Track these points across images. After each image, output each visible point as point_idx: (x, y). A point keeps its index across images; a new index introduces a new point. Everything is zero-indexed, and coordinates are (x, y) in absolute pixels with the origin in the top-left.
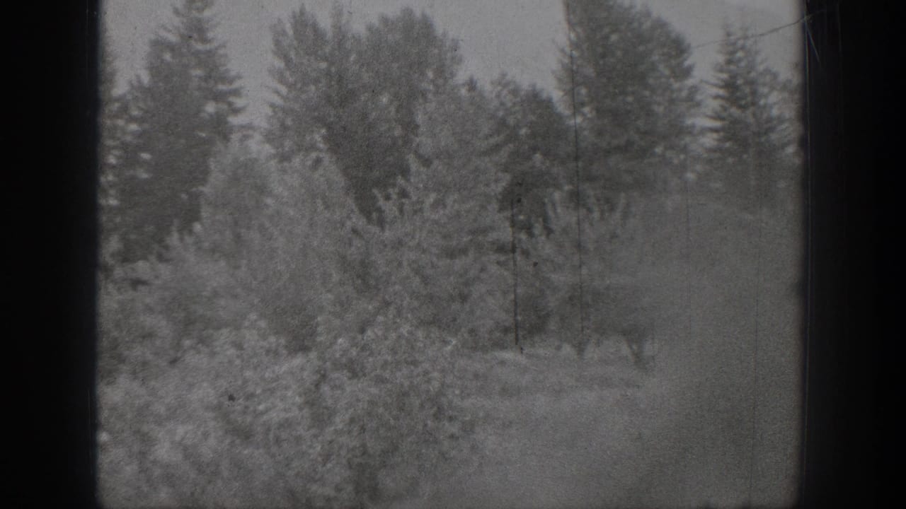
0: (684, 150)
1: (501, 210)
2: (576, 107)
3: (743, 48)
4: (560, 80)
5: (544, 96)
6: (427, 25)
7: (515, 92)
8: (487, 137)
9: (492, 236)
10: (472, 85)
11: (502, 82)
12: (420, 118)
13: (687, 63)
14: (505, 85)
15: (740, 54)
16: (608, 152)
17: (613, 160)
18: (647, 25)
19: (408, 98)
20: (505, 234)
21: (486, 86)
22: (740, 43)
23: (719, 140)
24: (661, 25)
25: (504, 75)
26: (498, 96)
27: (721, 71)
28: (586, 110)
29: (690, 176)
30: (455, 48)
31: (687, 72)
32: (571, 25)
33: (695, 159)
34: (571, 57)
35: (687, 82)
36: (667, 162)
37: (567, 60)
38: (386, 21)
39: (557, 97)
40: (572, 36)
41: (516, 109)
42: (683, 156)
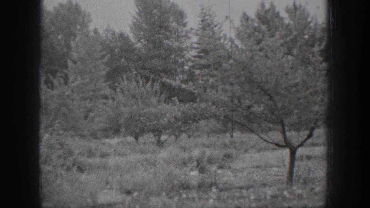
0: (183, 57)
1: (105, 82)
2: (139, 40)
3: (209, 15)
4: (132, 28)
5: (126, 35)
6: (77, 7)
7: (113, 34)
9: (102, 92)
10: (96, 31)
11: (108, 30)
12: (73, 44)
13: (184, 22)
14: (110, 31)
15: (208, 17)
17: (153, 61)
18: (169, 5)
20: (108, 91)
21: (101, 31)
22: (208, 13)
23: (198, 53)
24: (174, 5)
25: (109, 27)
26: (106, 35)
27: (200, 24)
28: (142, 40)
29: (186, 68)
30: (89, 15)
31: (185, 25)
32: (137, 6)
33: (189, 60)
34: (137, 19)
35: (185, 29)
36: (176, 62)
37: (135, 21)
38: (61, 5)
39: (131, 36)
40: (137, 11)
41: (114, 40)
42: (182, 60)
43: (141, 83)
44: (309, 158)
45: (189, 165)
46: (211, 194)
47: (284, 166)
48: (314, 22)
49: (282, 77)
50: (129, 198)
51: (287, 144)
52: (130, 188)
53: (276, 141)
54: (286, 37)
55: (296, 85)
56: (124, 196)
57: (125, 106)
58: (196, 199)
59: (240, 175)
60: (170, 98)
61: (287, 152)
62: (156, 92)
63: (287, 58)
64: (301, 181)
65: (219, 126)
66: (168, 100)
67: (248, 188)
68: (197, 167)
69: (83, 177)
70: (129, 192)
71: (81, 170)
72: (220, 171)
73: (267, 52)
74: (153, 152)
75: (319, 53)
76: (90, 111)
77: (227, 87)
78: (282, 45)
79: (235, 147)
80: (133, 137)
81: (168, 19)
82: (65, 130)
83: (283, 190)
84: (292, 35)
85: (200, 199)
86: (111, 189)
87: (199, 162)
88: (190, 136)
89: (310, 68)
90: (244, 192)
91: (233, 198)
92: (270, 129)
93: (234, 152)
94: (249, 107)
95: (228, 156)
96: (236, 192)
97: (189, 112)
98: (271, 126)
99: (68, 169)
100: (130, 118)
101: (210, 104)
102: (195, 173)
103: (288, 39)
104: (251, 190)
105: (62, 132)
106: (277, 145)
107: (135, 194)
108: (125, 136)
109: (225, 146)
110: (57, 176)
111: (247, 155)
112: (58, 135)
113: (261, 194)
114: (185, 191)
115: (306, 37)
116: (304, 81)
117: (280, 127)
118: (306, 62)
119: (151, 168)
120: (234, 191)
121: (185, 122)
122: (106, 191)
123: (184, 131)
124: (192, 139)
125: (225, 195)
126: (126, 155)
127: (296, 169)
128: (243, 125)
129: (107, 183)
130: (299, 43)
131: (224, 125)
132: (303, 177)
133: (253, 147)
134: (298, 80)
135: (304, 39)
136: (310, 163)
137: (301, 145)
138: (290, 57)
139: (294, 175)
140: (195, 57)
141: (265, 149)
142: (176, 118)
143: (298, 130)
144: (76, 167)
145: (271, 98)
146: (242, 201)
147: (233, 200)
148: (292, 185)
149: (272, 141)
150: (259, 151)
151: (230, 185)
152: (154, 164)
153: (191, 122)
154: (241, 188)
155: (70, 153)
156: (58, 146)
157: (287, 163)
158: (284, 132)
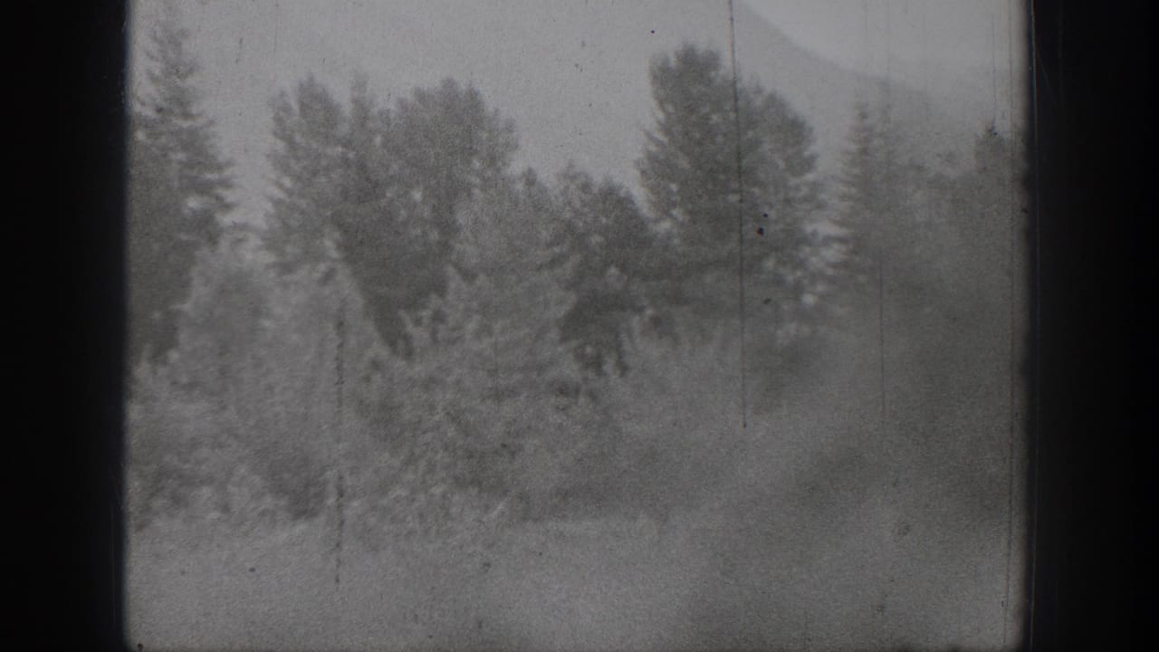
0: (801, 264)
1: (564, 339)
2: (665, 209)
3: (881, 134)
4: (643, 172)
5: (622, 193)
6: (474, 100)
7: (586, 187)
8: (549, 245)
9: (552, 374)
10: (530, 179)
11: (569, 175)
12: (462, 218)
13: (806, 154)
14: (574, 178)
16: (703, 268)
17: (710, 277)
18: (759, 102)
19: (449, 194)
20: (570, 370)
21: (548, 176)
22: (878, 128)
23: (847, 253)
24: (774, 101)
25: (571, 166)
26: (565, 192)
27: (854, 164)
28: (677, 212)
29: (809, 299)
30: (510, 128)
31: (808, 164)
32: (661, 103)
33: (816, 277)
34: (659, 144)
35: (810, 177)
36: (779, 281)
37: (653, 148)
38: (421, 96)
39: (639, 194)
40: (661, 116)
41: (586, 210)
42: (799, 273)
81: (756, 143)
140: (835, 266)
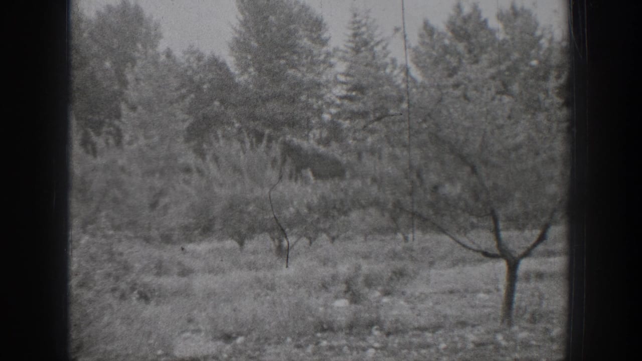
0: (320, 97)
1: (187, 141)
2: (244, 69)
3: (365, 25)
4: (232, 49)
5: (221, 61)
6: (138, 10)
7: (199, 59)
8: (177, 89)
9: (181, 161)
10: (169, 54)
11: (190, 52)
12: (129, 77)
13: (324, 36)
14: (193, 53)
15: (363, 29)
16: (266, 100)
17: (270, 105)
18: (296, 9)
20: (191, 159)
21: (178, 54)
22: (364, 22)
23: (348, 90)
24: (305, 9)
25: (191, 46)
26: (188, 60)
27: (350, 41)
28: (251, 69)
29: (326, 117)
30: (157, 26)
31: (324, 43)
32: (241, 10)
33: (330, 104)
34: (240, 33)
35: (325, 49)
36: (308, 107)
37: (237, 35)
38: (109, 9)
39: (230, 61)
40: (241, 17)
41: (200, 70)
42: (320, 103)
43: (248, 146)
44: (540, 276)
45: (332, 288)
46: (371, 340)
47: (498, 290)
48: (549, 36)
49: (492, 133)
50: (228, 347)
51: (503, 253)
52: (230, 328)
53: (483, 247)
54: (500, 63)
55: (517, 147)
56: (220, 343)
57: (221, 185)
58: (345, 349)
59: (420, 306)
60: (298, 170)
61: (502, 265)
62: (274, 161)
63: (500, 100)
64: (527, 316)
65: (385, 221)
66: (296, 174)
67: (435, 328)
68: (346, 292)
69: (149, 310)
70: (228, 338)
71: (145, 297)
72: (385, 300)
73: (466, 89)
74: (271, 267)
75: (557, 91)
76: (161, 193)
77: (398, 151)
78: (493, 78)
79: (411, 257)
80: (236, 240)
81: (296, 31)
82: (117, 228)
83: (496, 332)
84: (510, 60)
85: (351, 348)
86: (198, 331)
87: (349, 282)
88: (333, 239)
89: (541, 117)
90: (428, 335)
91: (409, 346)
92: (473, 226)
93: (410, 266)
94: (436, 188)
95: (400, 274)
96: (414, 336)
97: (333, 197)
98: (475, 220)
99: (123, 297)
100: (231, 207)
101: (369, 181)
102: (342, 303)
103: (503, 67)
104: (441, 332)
105: (111, 232)
106: (486, 254)
107: (240, 340)
108: (220, 239)
109: (394, 255)
110: (103, 308)
111: (433, 271)
112: (105, 236)
113: (457, 339)
114: (326, 334)
115: (534, 63)
116: (530, 139)
117: (489, 223)
118: (533, 106)
119: (267, 295)
120: (410, 333)
121: (326, 215)
122: (188, 334)
123: (325, 231)
124: (337, 242)
125: (395, 341)
126: (223, 271)
127: (517, 295)
128: (425, 220)
129: (190, 321)
130: (522, 74)
131: (394, 219)
132: (530, 309)
133: (443, 258)
134: (521, 138)
135: (531, 66)
136: (542, 286)
137: (527, 254)
138: (506, 99)
139: (515, 306)
140: (341, 98)
141: (463, 261)
142: (310, 208)
143: (521, 228)
144: (135, 292)
145: (474, 170)
146: (423, 351)
147: (409, 349)
148: (510, 324)
149: (475, 247)
150: (454, 264)
151: (403, 325)
152: (272, 288)
153: (336, 213)
154: (423, 329)
155: (127, 268)
156: (106, 257)
157: (502, 285)
158: (496, 232)
